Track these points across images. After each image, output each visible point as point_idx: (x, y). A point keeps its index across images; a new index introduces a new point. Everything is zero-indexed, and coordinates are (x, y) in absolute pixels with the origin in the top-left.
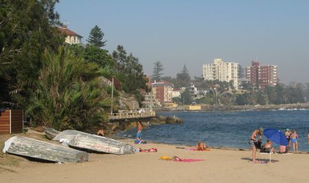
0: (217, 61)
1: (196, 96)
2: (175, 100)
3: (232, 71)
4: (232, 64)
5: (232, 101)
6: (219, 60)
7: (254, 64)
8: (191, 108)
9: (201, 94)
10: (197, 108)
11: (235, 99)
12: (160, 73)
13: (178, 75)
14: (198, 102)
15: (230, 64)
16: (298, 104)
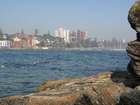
0: (60, 29)
1: (48, 43)
2: (37, 45)
3: (66, 33)
4: (66, 31)
5: (64, 46)
6: (61, 29)
7: (79, 31)
8: (44, 48)
9: (50, 42)
10: (47, 48)
11: (66, 45)
12: (37, 33)
13: (44, 34)
14: (48, 46)
15: (65, 31)
16: (95, 48)
